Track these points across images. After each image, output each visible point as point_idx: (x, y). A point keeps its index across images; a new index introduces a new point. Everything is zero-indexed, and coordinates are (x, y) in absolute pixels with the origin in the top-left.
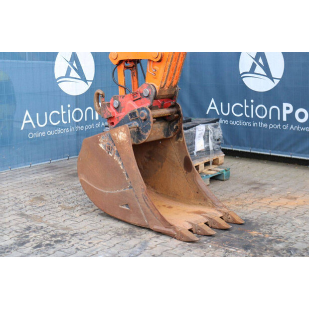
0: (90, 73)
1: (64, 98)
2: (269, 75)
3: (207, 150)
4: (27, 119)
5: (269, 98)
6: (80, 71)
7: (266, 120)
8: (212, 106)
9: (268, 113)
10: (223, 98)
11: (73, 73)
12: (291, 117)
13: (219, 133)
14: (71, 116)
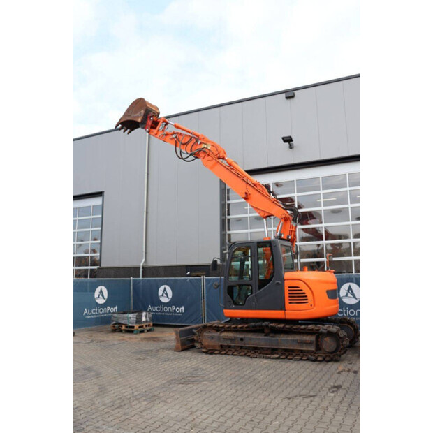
0: (106, 296)
1: (97, 305)
2: (168, 297)
3: (146, 321)
4: (86, 312)
5: (168, 304)
6: (103, 295)
7: (167, 312)
8: (150, 308)
9: (168, 310)
10: (153, 305)
11: (101, 296)
12: (175, 310)
13: (151, 316)
14: (99, 311)
